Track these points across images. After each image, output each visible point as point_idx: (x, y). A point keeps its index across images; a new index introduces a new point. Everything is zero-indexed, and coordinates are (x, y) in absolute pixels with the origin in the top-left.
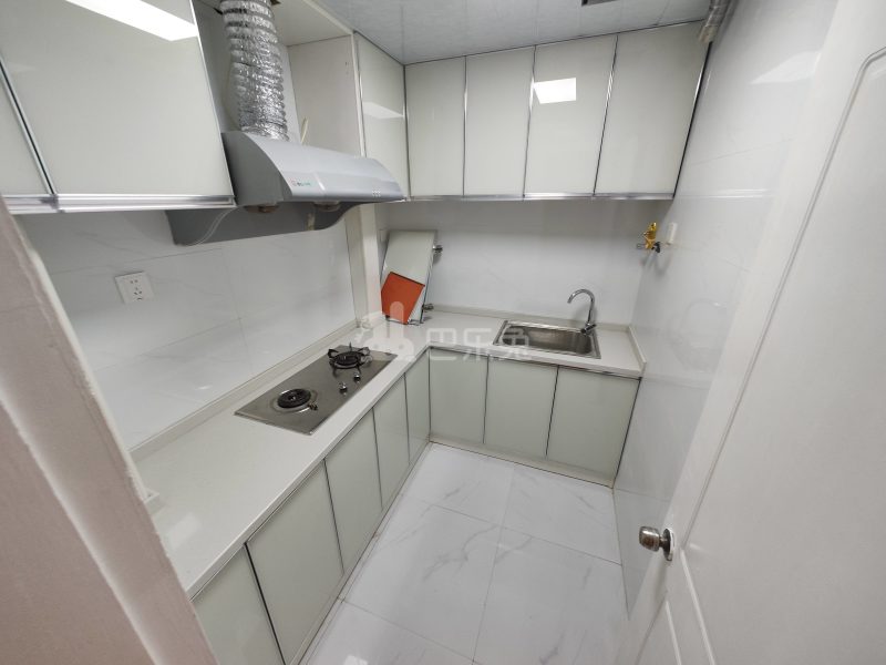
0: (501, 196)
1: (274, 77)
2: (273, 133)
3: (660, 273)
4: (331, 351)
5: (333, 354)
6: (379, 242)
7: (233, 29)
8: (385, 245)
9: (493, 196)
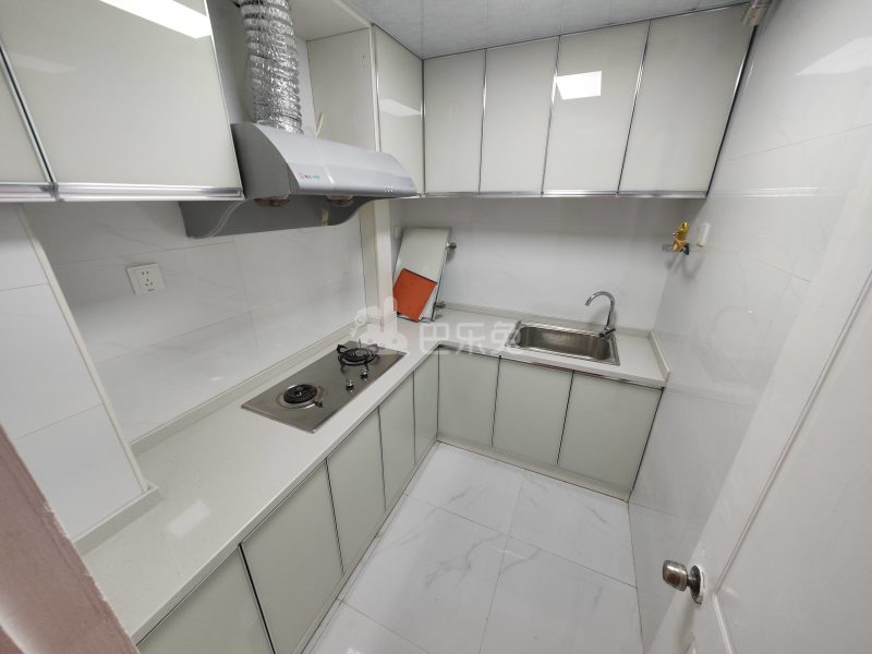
0: (518, 193)
1: (290, 70)
2: (287, 127)
3: (689, 277)
4: (340, 347)
5: (342, 350)
6: (393, 237)
7: (250, 21)
8: (398, 241)
9: (511, 193)
